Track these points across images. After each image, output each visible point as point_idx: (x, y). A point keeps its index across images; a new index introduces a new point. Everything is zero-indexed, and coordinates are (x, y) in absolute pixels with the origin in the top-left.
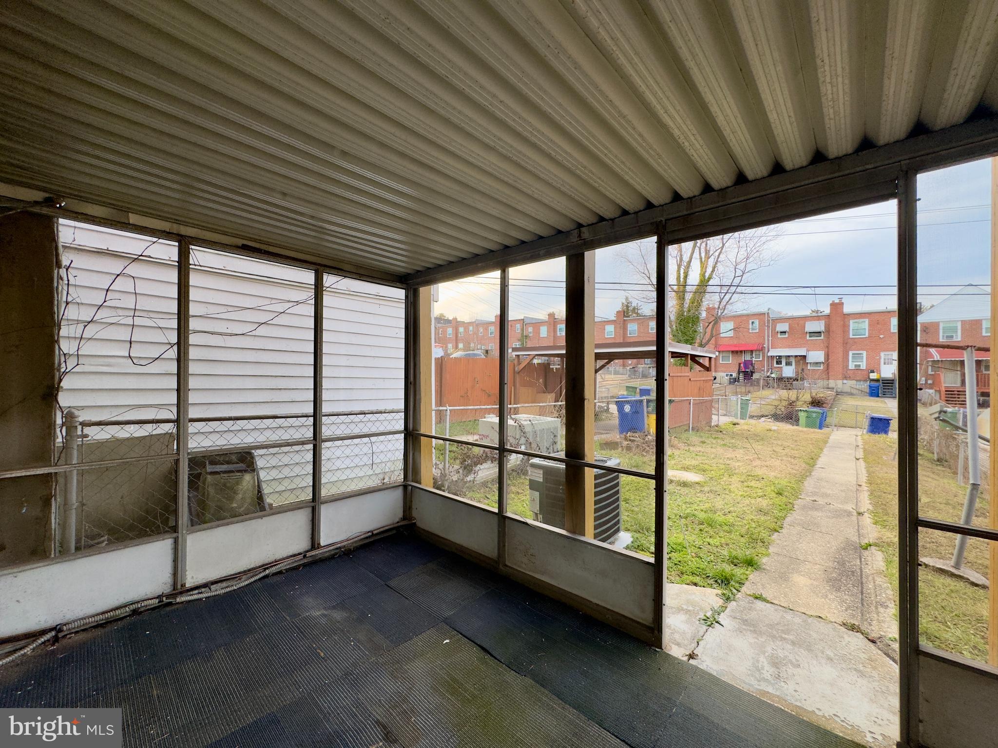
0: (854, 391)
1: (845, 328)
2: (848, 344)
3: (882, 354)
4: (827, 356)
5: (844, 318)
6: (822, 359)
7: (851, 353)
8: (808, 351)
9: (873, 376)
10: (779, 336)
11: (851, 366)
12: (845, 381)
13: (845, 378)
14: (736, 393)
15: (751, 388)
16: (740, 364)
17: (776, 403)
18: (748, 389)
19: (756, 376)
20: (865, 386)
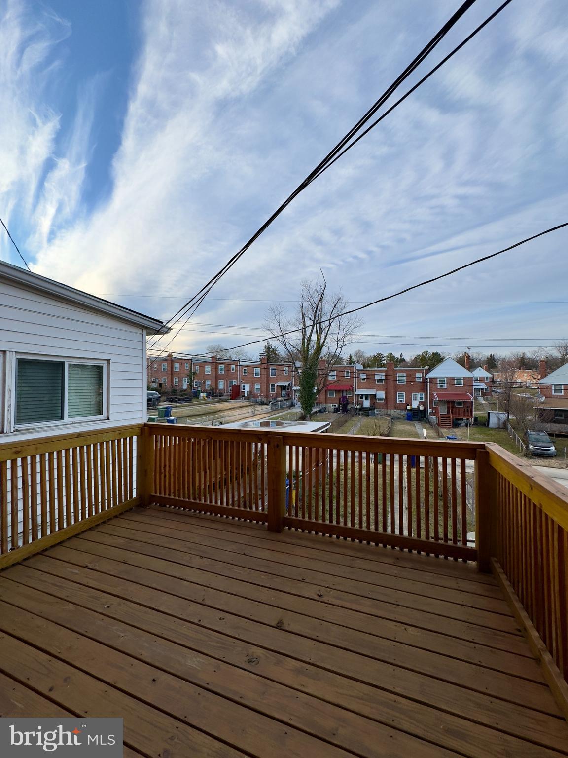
0: (400, 417)
1: (395, 377)
2: (397, 388)
3: (413, 394)
4: (386, 395)
5: (394, 372)
6: (383, 397)
7: (398, 393)
8: (376, 391)
9: (409, 408)
10: (362, 381)
11: (398, 401)
12: (395, 410)
19: (349, 407)
20: (405, 413)
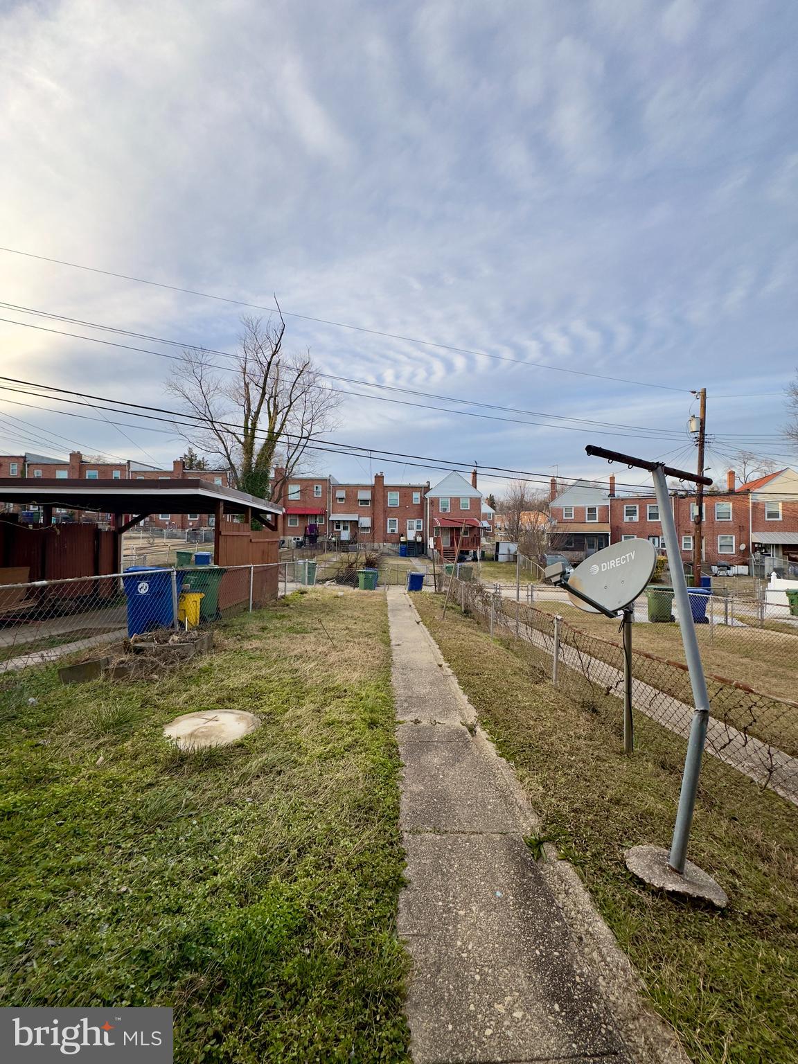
0: (391, 552)
1: (385, 497)
2: (387, 512)
3: (408, 521)
4: (373, 522)
5: (384, 490)
6: (369, 524)
7: (388, 519)
8: (359, 517)
9: (403, 539)
10: (338, 502)
11: (389, 532)
12: (385, 544)
13: (385, 541)
14: (303, 557)
15: (316, 552)
16: (306, 528)
17: (338, 565)
18: (314, 552)
19: (319, 539)
20: (397, 547)
